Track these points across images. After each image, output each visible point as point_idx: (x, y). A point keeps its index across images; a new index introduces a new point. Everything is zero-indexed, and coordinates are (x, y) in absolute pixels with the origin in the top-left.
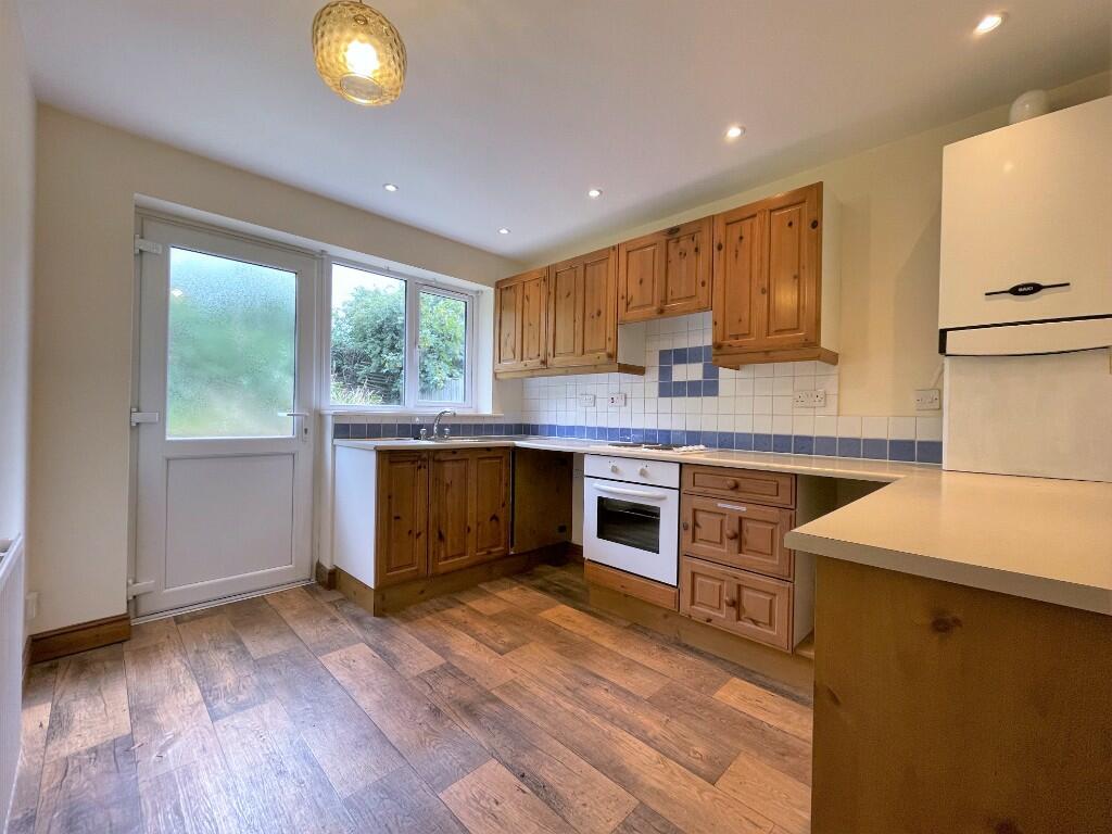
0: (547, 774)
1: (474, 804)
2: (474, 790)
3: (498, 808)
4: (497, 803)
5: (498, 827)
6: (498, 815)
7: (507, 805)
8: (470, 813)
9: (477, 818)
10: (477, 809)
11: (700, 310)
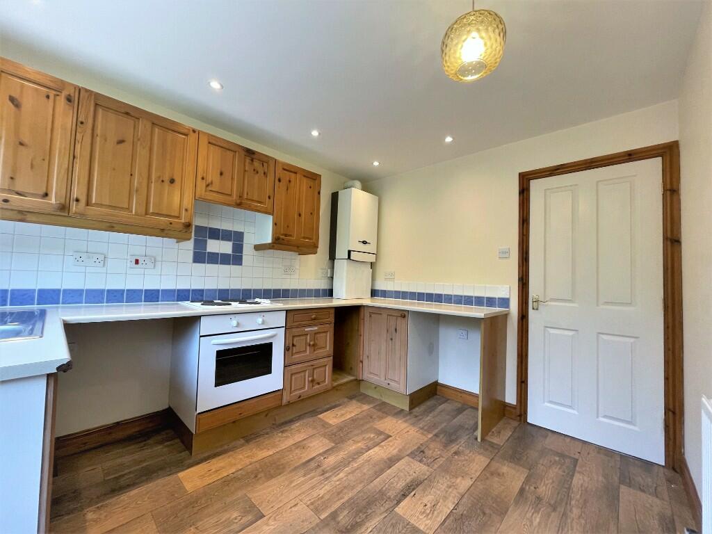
0: (401, 485)
1: (430, 516)
2: (421, 517)
3: (429, 505)
4: (426, 505)
5: (439, 504)
6: (433, 504)
7: (425, 500)
8: (437, 517)
9: (438, 513)
10: (433, 513)
11: (266, 213)
